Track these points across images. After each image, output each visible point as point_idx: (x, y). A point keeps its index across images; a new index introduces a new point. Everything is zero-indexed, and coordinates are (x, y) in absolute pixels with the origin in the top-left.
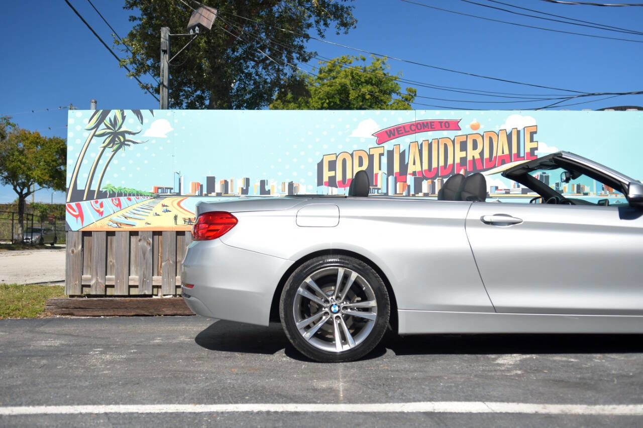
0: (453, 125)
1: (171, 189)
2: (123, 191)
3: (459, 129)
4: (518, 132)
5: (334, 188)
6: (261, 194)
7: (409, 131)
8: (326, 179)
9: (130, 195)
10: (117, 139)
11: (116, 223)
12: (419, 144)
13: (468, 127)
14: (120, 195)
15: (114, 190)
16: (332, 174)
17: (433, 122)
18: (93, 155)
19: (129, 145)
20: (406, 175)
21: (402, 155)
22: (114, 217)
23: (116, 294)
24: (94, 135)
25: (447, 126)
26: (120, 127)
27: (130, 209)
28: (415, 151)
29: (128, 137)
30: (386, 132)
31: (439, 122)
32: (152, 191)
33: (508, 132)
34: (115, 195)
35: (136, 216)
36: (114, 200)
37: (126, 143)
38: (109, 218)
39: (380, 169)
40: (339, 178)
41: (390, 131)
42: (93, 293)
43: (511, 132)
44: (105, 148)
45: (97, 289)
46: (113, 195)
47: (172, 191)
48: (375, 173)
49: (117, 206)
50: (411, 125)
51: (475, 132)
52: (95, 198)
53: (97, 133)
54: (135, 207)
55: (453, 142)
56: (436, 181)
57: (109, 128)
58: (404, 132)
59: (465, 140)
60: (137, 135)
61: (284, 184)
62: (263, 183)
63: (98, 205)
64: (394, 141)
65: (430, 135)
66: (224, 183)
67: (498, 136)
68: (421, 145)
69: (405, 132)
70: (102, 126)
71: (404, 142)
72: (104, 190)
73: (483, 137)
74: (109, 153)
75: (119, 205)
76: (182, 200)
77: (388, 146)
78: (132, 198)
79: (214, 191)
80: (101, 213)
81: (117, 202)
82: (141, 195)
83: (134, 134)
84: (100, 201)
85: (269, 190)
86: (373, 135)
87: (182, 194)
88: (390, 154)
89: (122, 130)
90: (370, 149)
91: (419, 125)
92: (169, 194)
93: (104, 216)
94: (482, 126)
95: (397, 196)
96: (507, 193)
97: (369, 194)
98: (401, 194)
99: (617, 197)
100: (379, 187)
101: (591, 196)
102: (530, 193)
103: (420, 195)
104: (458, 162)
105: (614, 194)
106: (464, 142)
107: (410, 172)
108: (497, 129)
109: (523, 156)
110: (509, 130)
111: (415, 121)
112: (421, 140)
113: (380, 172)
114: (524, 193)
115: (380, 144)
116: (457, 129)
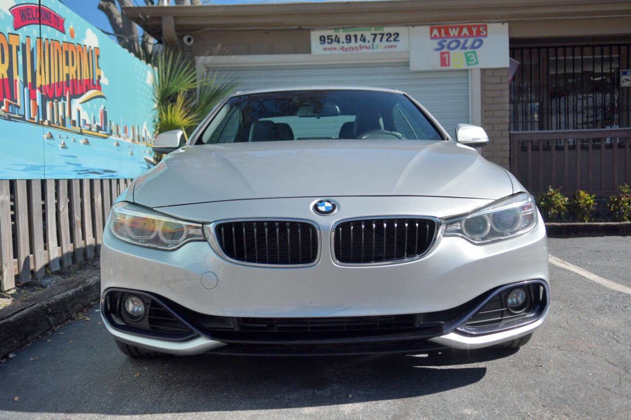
4: (92, 53)
13: (68, 31)
20: (36, 89)
21: (32, 56)
28: (40, 52)
39: (18, 74)
43: (89, 51)
48: (14, 78)
51: (72, 41)
55: (62, 49)
56: (54, 104)
59: (68, 50)
64: (26, 30)
68: (45, 44)
71: (33, 34)
73: (76, 50)
77: (22, 35)
88: (24, 50)
94: (75, 35)
95: (31, 121)
96: (90, 130)
97: (12, 115)
98: (34, 119)
99: (129, 141)
100: (18, 104)
101: (121, 139)
102: (100, 132)
103: (46, 123)
104: (65, 80)
105: (128, 137)
106: (67, 53)
107: (38, 85)
108: (83, 43)
109: (95, 83)
110: (88, 47)
111: (40, 4)
112: (44, 36)
113: (18, 78)
114: (98, 132)
115: (16, 29)
116: (63, 32)
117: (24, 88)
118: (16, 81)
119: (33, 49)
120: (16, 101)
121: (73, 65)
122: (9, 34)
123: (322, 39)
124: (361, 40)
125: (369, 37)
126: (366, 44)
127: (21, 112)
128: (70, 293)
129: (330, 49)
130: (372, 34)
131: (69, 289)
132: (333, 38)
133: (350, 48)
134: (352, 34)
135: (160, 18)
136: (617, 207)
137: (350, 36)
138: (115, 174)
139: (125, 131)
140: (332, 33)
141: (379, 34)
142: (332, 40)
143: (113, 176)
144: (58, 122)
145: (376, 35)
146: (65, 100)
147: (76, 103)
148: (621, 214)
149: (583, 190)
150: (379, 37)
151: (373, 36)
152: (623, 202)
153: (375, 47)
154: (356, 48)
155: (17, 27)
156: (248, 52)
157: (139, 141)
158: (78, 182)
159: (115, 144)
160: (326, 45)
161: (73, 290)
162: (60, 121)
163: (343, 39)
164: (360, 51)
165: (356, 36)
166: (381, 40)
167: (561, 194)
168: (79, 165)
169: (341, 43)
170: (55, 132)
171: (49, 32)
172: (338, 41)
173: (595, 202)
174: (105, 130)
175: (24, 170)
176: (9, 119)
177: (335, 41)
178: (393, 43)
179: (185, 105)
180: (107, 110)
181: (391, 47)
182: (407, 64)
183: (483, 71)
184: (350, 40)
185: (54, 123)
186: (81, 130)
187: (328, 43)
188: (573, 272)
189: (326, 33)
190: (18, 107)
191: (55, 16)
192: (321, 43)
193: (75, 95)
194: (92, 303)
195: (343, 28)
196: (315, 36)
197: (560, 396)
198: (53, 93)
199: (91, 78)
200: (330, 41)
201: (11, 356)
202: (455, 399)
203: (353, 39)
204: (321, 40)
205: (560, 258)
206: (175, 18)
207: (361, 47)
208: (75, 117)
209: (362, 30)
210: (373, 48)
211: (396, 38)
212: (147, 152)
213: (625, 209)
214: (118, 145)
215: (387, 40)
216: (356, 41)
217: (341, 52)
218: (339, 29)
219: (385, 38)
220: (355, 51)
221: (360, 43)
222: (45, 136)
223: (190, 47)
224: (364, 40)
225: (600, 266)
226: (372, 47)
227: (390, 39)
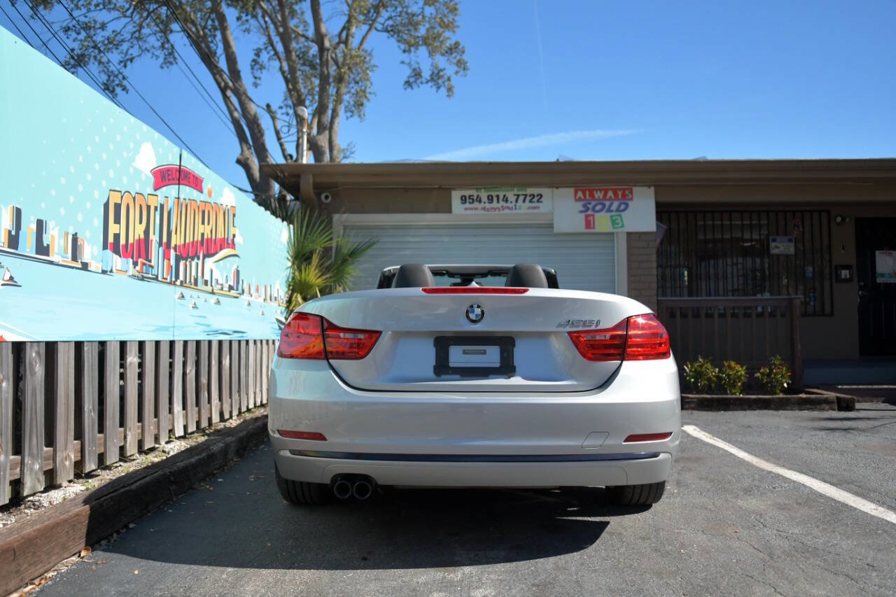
0: (199, 184)
3: (202, 191)
4: (229, 211)
5: (118, 258)
6: (37, 253)
8: (110, 238)
13: (206, 191)
16: (117, 229)
17: (190, 173)
20: (170, 248)
21: (169, 216)
25: (196, 183)
28: (177, 212)
30: (160, 172)
31: (193, 175)
39: (154, 234)
40: (123, 239)
41: (163, 171)
43: (226, 210)
48: (150, 237)
50: (176, 171)
51: (210, 200)
55: (199, 208)
56: (188, 263)
59: (204, 209)
64: (165, 191)
67: (220, 211)
68: (182, 204)
69: (172, 179)
71: (172, 194)
73: (213, 209)
77: (161, 196)
86: (151, 172)
88: (162, 210)
91: (182, 173)
94: (213, 195)
95: (164, 281)
96: (222, 289)
97: (145, 275)
98: (167, 279)
99: (261, 300)
100: (152, 264)
101: (253, 298)
102: (232, 291)
103: (178, 283)
104: (200, 239)
105: (260, 296)
106: (203, 212)
107: (173, 245)
108: (219, 202)
109: (230, 242)
110: (224, 206)
111: (180, 166)
112: (182, 197)
113: (154, 238)
114: (229, 291)
115: (155, 190)
116: (201, 191)
117: (159, 247)
118: (152, 241)
119: (170, 209)
120: (150, 261)
121: (209, 224)
122: (149, 194)
123: (464, 199)
124: (503, 200)
125: (512, 198)
126: (509, 204)
127: (155, 272)
128: (193, 460)
129: (471, 209)
130: (515, 195)
131: (192, 457)
132: (475, 198)
133: (492, 208)
134: (494, 194)
135: (298, 176)
136: (769, 380)
137: (492, 197)
138: (244, 335)
139: (257, 290)
140: (473, 192)
141: (523, 195)
142: (473, 199)
143: (242, 337)
144: (190, 282)
145: (518, 196)
146: (198, 259)
147: (209, 262)
148: (773, 387)
149: (734, 361)
150: (521, 198)
151: (516, 197)
152: (776, 374)
153: (517, 207)
154: (498, 208)
155: (157, 188)
156: (387, 210)
157: (271, 300)
158: (207, 343)
159: (246, 304)
160: (468, 205)
161: (197, 458)
162: (193, 281)
163: (484, 198)
164: (502, 212)
165: (498, 196)
166: (524, 201)
167: (712, 365)
168: (208, 326)
169: (482, 203)
170: (187, 292)
171: (187, 192)
172: (480, 201)
173: (746, 373)
174: (237, 290)
175: (154, 331)
176: (143, 279)
177: (477, 201)
178: (536, 204)
179: (320, 265)
180: (239, 269)
181: (535, 208)
182: (551, 226)
183: (629, 234)
184: (492, 200)
185: (186, 283)
186: (213, 290)
187: (470, 203)
188: (723, 449)
189: (467, 193)
190: (152, 267)
191: (194, 176)
192: (462, 203)
193: (208, 255)
194: (215, 472)
195: (485, 188)
196: (456, 196)
197: (702, 584)
198: (187, 253)
199: (226, 236)
200: (471, 201)
201: (131, 526)
202: (592, 586)
203: (495, 199)
204: (462, 200)
205: (709, 433)
206: (314, 176)
207: (503, 208)
208: (207, 277)
209: (505, 191)
210: (516, 209)
211: (540, 199)
212: (279, 312)
213: (777, 381)
214: (249, 304)
215: (530, 201)
216: (498, 201)
217: (483, 212)
218: (481, 189)
219: (528, 199)
220: (497, 212)
221: (502, 203)
222: (177, 296)
223: (327, 204)
224: (507, 201)
225: (750, 443)
226: (514, 208)
227: (533, 200)
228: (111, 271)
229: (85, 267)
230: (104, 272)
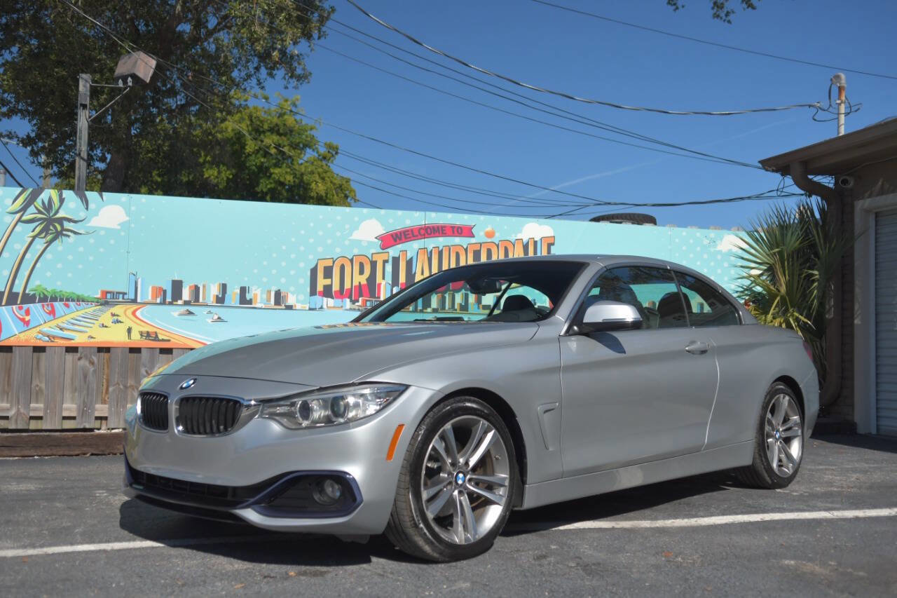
0: (466, 231)
1: (124, 294)
2: (58, 296)
3: (473, 236)
4: (535, 243)
5: (330, 299)
6: (241, 304)
7: (417, 236)
8: (320, 288)
9: (68, 300)
10: (51, 228)
11: (48, 336)
12: (429, 251)
13: (482, 234)
14: (54, 299)
15: (46, 293)
16: (328, 282)
17: (445, 227)
18: (17, 246)
19: (69, 236)
21: (409, 263)
22: (45, 328)
23: (44, 428)
24: (19, 220)
25: (460, 232)
26: (57, 212)
27: (68, 318)
28: (423, 259)
29: (67, 225)
30: (392, 235)
31: (452, 227)
32: (99, 296)
33: (525, 241)
34: (47, 299)
35: (76, 327)
36: (46, 307)
37: (64, 232)
38: (38, 329)
39: (384, 278)
40: (336, 287)
41: (396, 234)
42: (13, 427)
43: (528, 243)
44: (34, 238)
45: (19, 422)
46: (44, 299)
47: (126, 297)
48: (377, 282)
49: (49, 313)
50: (421, 229)
51: (489, 240)
52: (19, 302)
53: (24, 218)
54: (73, 315)
55: (466, 250)
56: (447, 296)
57: (40, 212)
58: (411, 235)
59: (479, 249)
60: (80, 223)
61: (269, 292)
62: (243, 291)
63: (23, 312)
64: (400, 247)
65: (441, 241)
66: (193, 288)
67: (514, 246)
68: (431, 252)
69: (414, 236)
70: (32, 209)
71: (412, 247)
72: (32, 293)
73: (498, 246)
74: (39, 245)
75: (52, 312)
76: (139, 308)
77: (393, 252)
78: (71, 304)
79: (181, 298)
80: (27, 323)
81: (50, 309)
82: (83, 301)
83: (75, 222)
84: (25, 306)
85: (251, 300)
86: (376, 238)
87: (139, 300)
88: (396, 261)
89: (59, 215)
90: (372, 254)
91: (429, 230)
92: (121, 300)
93: (30, 327)
94: (497, 234)
100: (382, 299)
103: (429, 310)
106: (478, 251)
108: (513, 238)
111: (425, 224)
112: (431, 246)
113: (384, 281)
115: (384, 249)
116: (470, 236)
117: (393, 287)
118: (380, 285)
119: (411, 259)
120: (378, 298)
121: (489, 259)
155: (386, 247)
185: (444, 309)
223: (850, 190)
228: (322, 308)
229: (290, 308)
230: (310, 309)
